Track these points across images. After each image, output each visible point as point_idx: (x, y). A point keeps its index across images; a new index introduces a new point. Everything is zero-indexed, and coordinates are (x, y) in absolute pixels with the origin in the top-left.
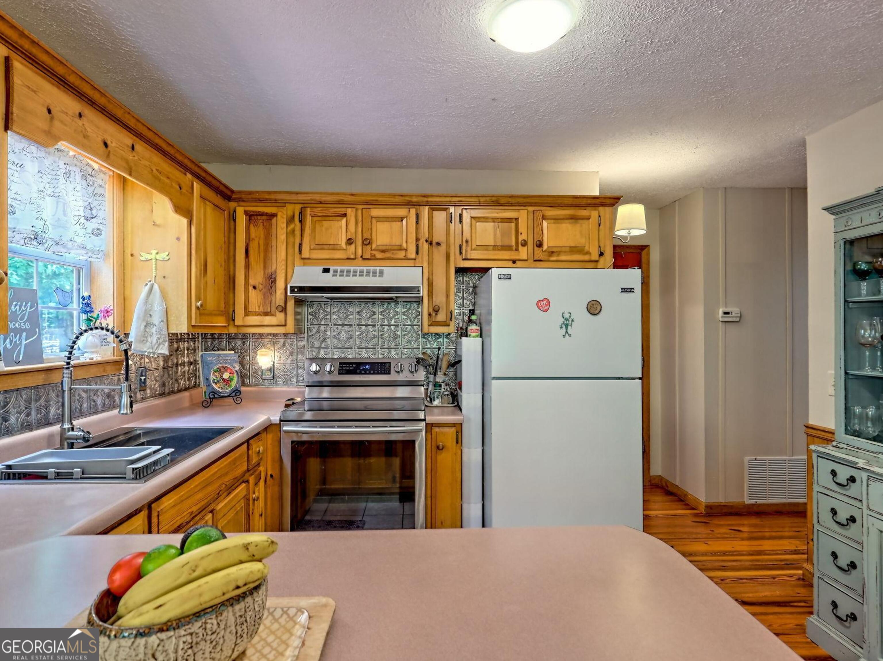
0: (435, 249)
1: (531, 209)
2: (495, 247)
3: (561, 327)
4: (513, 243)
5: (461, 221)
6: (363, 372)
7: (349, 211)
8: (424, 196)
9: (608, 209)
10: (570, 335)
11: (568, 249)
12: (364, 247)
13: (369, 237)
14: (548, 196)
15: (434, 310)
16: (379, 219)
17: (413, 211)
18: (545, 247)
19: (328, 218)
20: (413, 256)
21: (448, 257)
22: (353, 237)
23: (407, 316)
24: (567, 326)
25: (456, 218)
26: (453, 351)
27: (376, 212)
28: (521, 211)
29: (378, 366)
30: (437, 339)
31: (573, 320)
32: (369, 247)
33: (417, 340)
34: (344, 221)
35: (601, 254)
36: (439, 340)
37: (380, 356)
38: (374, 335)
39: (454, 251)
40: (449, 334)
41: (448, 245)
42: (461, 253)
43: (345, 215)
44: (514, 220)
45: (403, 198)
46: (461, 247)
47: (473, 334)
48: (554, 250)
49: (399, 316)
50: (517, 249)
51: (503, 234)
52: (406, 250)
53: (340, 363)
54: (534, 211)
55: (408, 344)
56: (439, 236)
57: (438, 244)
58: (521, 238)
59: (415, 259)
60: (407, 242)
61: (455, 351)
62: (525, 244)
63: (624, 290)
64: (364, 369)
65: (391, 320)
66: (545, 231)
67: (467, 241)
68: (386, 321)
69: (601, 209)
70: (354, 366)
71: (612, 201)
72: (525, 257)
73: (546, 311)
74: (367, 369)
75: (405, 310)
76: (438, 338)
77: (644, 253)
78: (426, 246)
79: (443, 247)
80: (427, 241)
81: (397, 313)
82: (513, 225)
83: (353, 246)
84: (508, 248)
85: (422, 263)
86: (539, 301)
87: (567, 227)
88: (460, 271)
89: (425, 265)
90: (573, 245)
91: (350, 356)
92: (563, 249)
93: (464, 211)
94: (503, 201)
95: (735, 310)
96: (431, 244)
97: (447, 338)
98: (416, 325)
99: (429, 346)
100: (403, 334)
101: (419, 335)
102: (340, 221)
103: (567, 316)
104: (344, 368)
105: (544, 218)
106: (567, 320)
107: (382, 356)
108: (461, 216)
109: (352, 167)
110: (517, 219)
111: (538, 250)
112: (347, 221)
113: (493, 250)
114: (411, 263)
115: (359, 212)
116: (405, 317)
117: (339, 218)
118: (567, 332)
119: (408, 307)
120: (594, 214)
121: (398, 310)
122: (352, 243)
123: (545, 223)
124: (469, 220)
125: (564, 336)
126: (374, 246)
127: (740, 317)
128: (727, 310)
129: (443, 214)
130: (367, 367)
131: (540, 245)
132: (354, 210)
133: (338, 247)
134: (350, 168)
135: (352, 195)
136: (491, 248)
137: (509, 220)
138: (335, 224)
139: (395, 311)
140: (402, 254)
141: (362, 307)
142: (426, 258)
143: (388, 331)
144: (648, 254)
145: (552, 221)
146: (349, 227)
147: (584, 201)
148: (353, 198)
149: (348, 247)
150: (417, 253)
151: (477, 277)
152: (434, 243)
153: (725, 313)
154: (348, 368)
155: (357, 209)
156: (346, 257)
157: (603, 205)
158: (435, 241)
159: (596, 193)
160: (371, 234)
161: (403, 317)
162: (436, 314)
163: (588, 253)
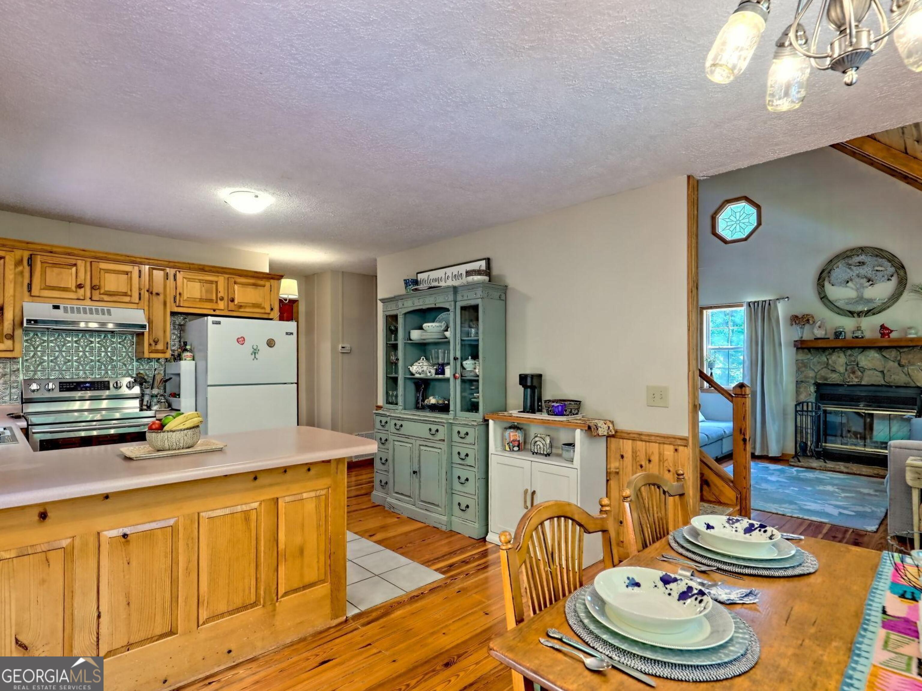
0: (155, 298)
1: (227, 276)
2: (201, 300)
3: (252, 354)
4: (214, 298)
5: (175, 279)
6: (84, 389)
7: (79, 263)
8: (147, 259)
9: (276, 281)
10: (257, 359)
11: (251, 305)
12: (93, 291)
13: (98, 284)
14: (238, 270)
15: (154, 341)
16: (108, 271)
17: (136, 269)
18: (236, 302)
19: (58, 266)
20: (137, 301)
21: (165, 304)
22: (83, 282)
23: (123, 345)
24: (255, 353)
25: (171, 277)
26: (162, 372)
27: (104, 265)
28: (220, 277)
29: (98, 384)
30: (148, 363)
31: (258, 350)
32: (98, 291)
33: (131, 363)
34: (74, 269)
35: (272, 309)
36: (151, 364)
37: (97, 377)
38: (92, 360)
39: (170, 300)
40: (159, 359)
41: (165, 296)
42: (175, 302)
43: (75, 265)
44: (214, 283)
45: (129, 258)
46: (175, 298)
47: (188, 359)
48: (242, 304)
49: (115, 345)
50: (217, 302)
51: (207, 291)
52: (131, 296)
53: (60, 383)
54: (228, 278)
55: (124, 366)
56: (158, 287)
57: (158, 294)
58: (219, 295)
59: (138, 304)
60: (131, 290)
61: (165, 371)
62: (222, 299)
63: (287, 334)
64: (84, 387)
65: (108, 348)
66: (236, 292)
67: (180, 294)
68: (103, 348)
69: (272, 281)
70: (75, 384)
71: (278, 277)
72: (223, 308)
73: (242, 344)
74: (87, 387)
75: (120, 340)
76: (150, 362)
77: (295, 305)
78: (147, 294)
79: (161, 297)
80: (148, 291)
81: (113, 343)
82: (214, 286)
83: (83, 290)
84: (211, 301)
85: (144, 306)
86: (239, 338)
87: (250, 290)
88: (173, 314)
89: (146, 308)
90: (254, 302)
91: (67, 377)
92: (248, 305)
93: (178, 272)
94: (207, 269)
95: (347, 346)
96: (152, 293)
97: (157, 362)
98: (130, 352)
99: (142, 368)
100: (119, 359)
101: (133, 360)
102: (71, 269)
103: (255, 347)
104: (64, 387)
105: (235, 283)
106: (255, 350)
107: (99, 376)
108: (175, 276)
109: (70, 222)
110: (217, 282)
111: (231, 304)
112: (77, 270)
113: (199, 301)
114: (135, 306)
115: (88, 264)
116: (121, 346)
117: (69, 267)
118: (255, 357)
119: (123, 338)
120: (268, 284)
121: (114, 340)
122: (82, 287)
123: (236, 287)
124: (181, 280)
125: (253, 359)
126: (102, 291)
127: (351, 350)
128: (344, 346)
129: (162, 273)
130: (88, 385)
131: (233, 300)
132: (84, 262)
133: (69, 289)
134: (68, 223)
135: (84, 250)
136: (198, 300)
137: (211, 282)
138: (65, 271)
139: (112, 341)
140: (127, 299)
141: (80, 337)
142: (146, 303)
143: (105, 356)
144: (298, 306)
145: (241, 285)
146: (79, 274)
147: (261, 275)
148: (83, 253)
149: (78, 290)
150: (140, 299)
151: (182, 318)
152: (154, 293)
153: (343, 347)
154: (68, 387)
155: (86, 262)
156: (76, 298)
157: (273, 278)
158: (154, 292)
159: (267, 271)
160: (100, 282)
161: (119, 345)
162: (156, 344)
163: (264, 308)
